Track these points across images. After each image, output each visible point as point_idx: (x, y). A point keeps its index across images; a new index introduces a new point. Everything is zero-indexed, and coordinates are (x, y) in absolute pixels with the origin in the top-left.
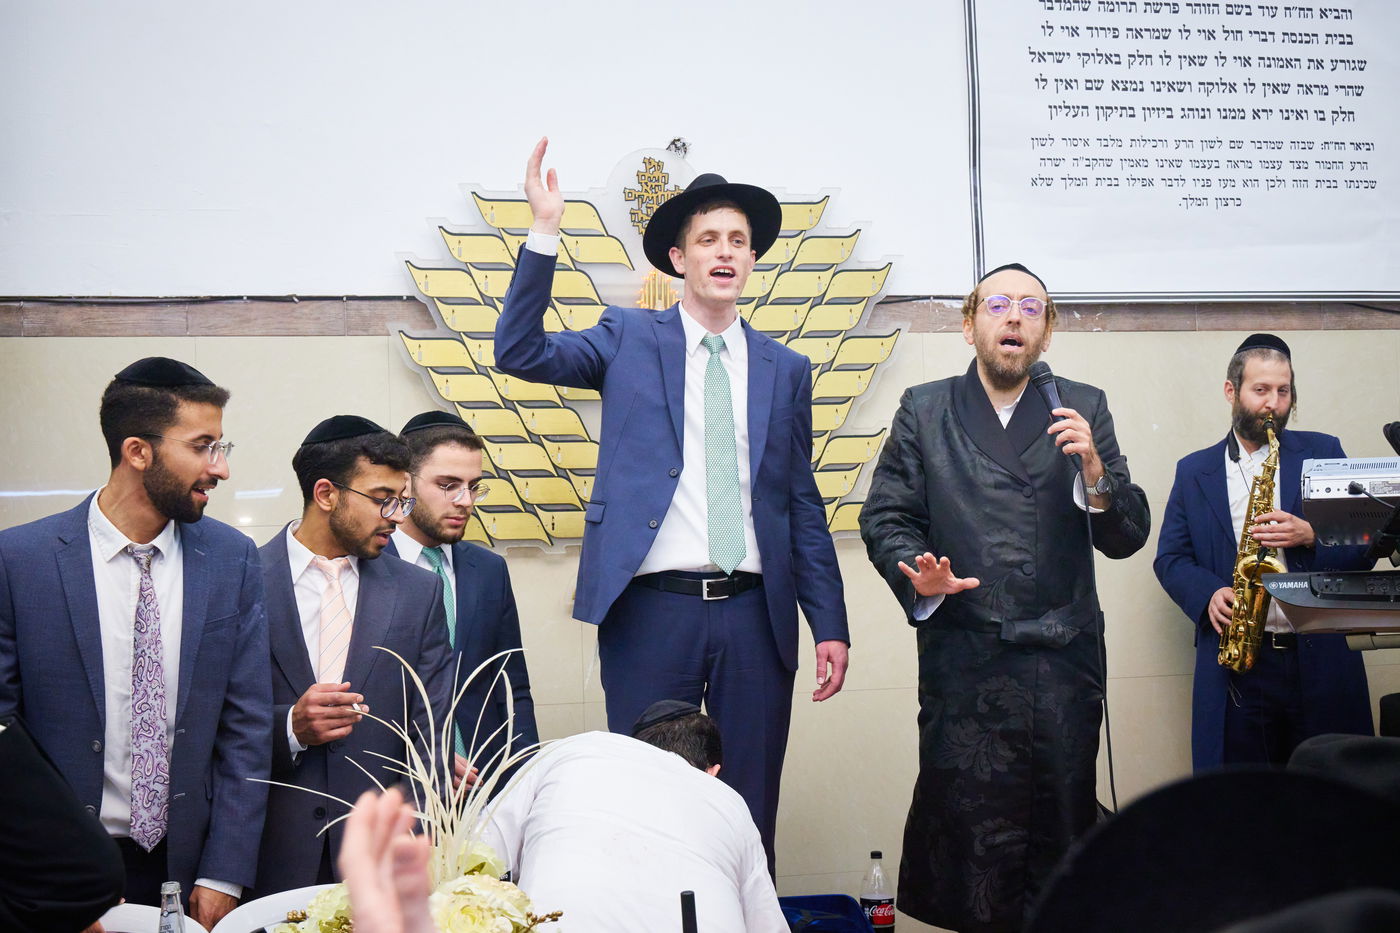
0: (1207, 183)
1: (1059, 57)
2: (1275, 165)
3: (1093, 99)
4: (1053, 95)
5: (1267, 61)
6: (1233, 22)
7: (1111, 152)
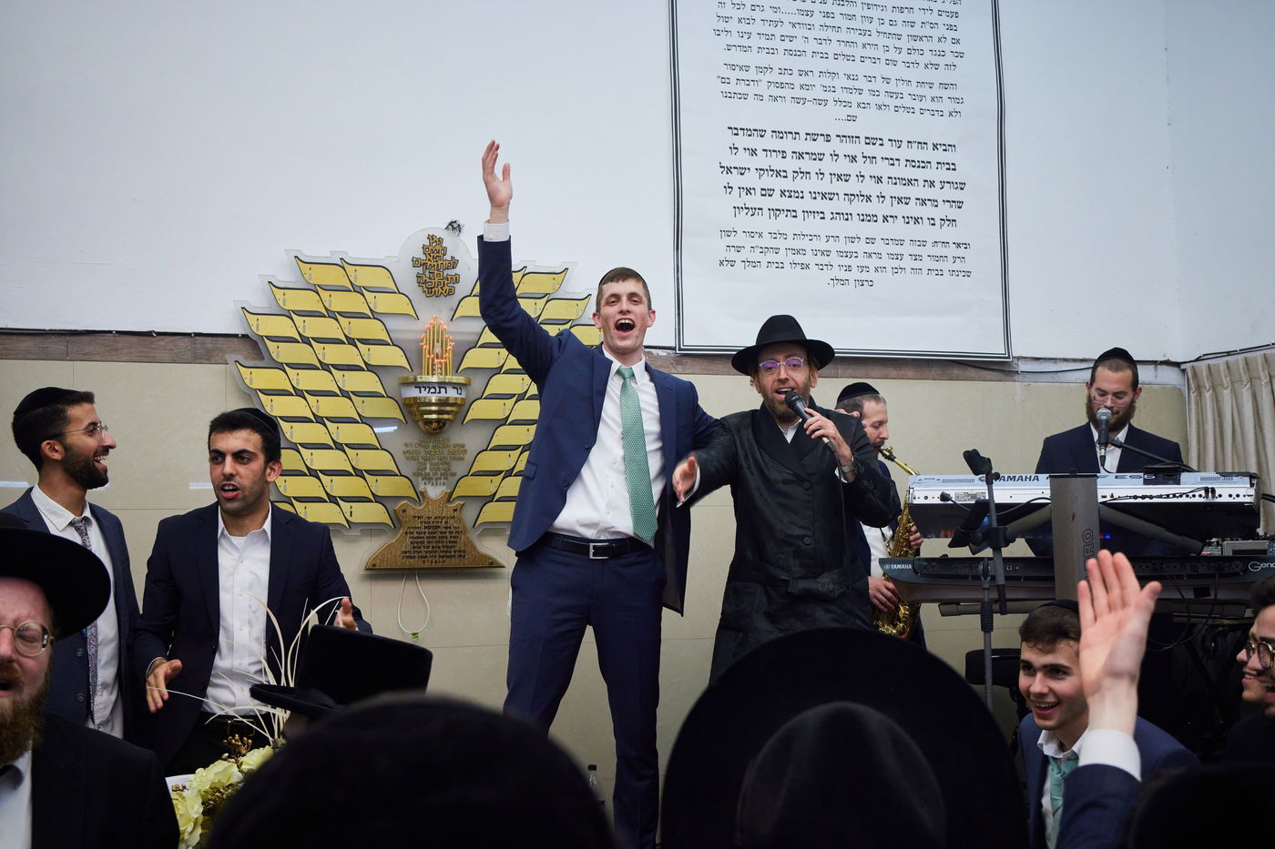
0: (849, 268)
1: (742, 171)
2: (899, 257)
3: (767, 203)
4: (737, 199)
5: (895, 180)
6: (870, 150)
7: (779, 243)
